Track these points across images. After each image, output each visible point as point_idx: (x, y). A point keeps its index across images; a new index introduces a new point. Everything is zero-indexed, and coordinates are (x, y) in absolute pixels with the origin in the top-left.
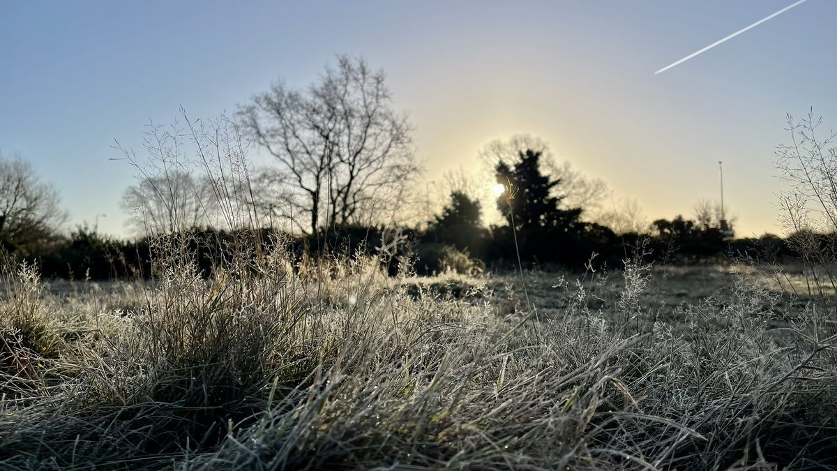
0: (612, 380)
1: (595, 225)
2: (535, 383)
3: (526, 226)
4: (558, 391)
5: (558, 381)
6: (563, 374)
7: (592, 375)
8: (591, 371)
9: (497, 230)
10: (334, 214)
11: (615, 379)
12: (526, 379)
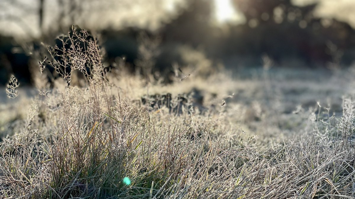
0: (325, 179)
1: (334, 20)
2: (286, 181)
3: (262, 22)
4: (298, 185)
5: (297, 180)
6: (300, 176)
7: (314, 177)
8: (314, 174)
9: (231, 27)
10: (62, 15)
11: (326, 178)
12: (281, 180)
